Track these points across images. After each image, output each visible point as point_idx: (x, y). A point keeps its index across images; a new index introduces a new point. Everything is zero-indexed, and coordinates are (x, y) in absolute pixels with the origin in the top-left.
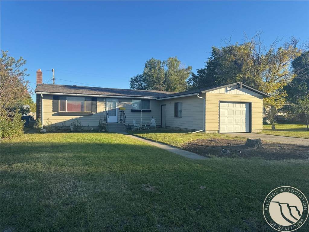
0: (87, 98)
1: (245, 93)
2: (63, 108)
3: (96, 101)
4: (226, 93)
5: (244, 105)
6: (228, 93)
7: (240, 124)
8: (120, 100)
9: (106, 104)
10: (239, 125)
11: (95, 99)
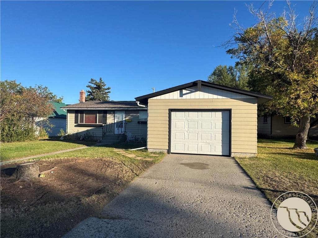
2: (82, 121)
4: (181, 98)
5: (219, 114)
7: (211, 142)
8: (127, 112)
10: (209, 143)
11: (105, 112)
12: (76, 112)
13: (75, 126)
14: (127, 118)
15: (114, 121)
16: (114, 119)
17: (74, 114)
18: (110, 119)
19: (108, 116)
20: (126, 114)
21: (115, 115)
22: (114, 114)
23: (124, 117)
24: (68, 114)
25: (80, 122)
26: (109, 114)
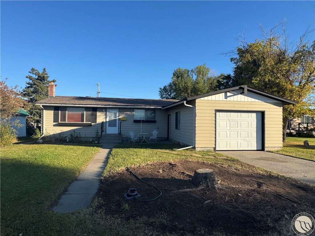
0: (87, 109)
1: (253, 100)
2: (64, 118)
3: (96, 111)
4: (226, 100)
5: (254, 115)
6: (227, 100)
7: (248, 139)
8: (121, 110)
9: (106, 114)
10: (246, 140)
11: (95, 110)
12: (56, 109)
13: (54, 125)
14: (120, 117)
15: (106, 120)
16: (106, 118)
17: (53, 111)
18: (101, 118)
19: (98, 114)
20: (120, 113)
21: (107, 113)
22: (105, 112)
23: (117, 115)
24: (44, 111)
25: (61, 121)
26: (100, 111)
